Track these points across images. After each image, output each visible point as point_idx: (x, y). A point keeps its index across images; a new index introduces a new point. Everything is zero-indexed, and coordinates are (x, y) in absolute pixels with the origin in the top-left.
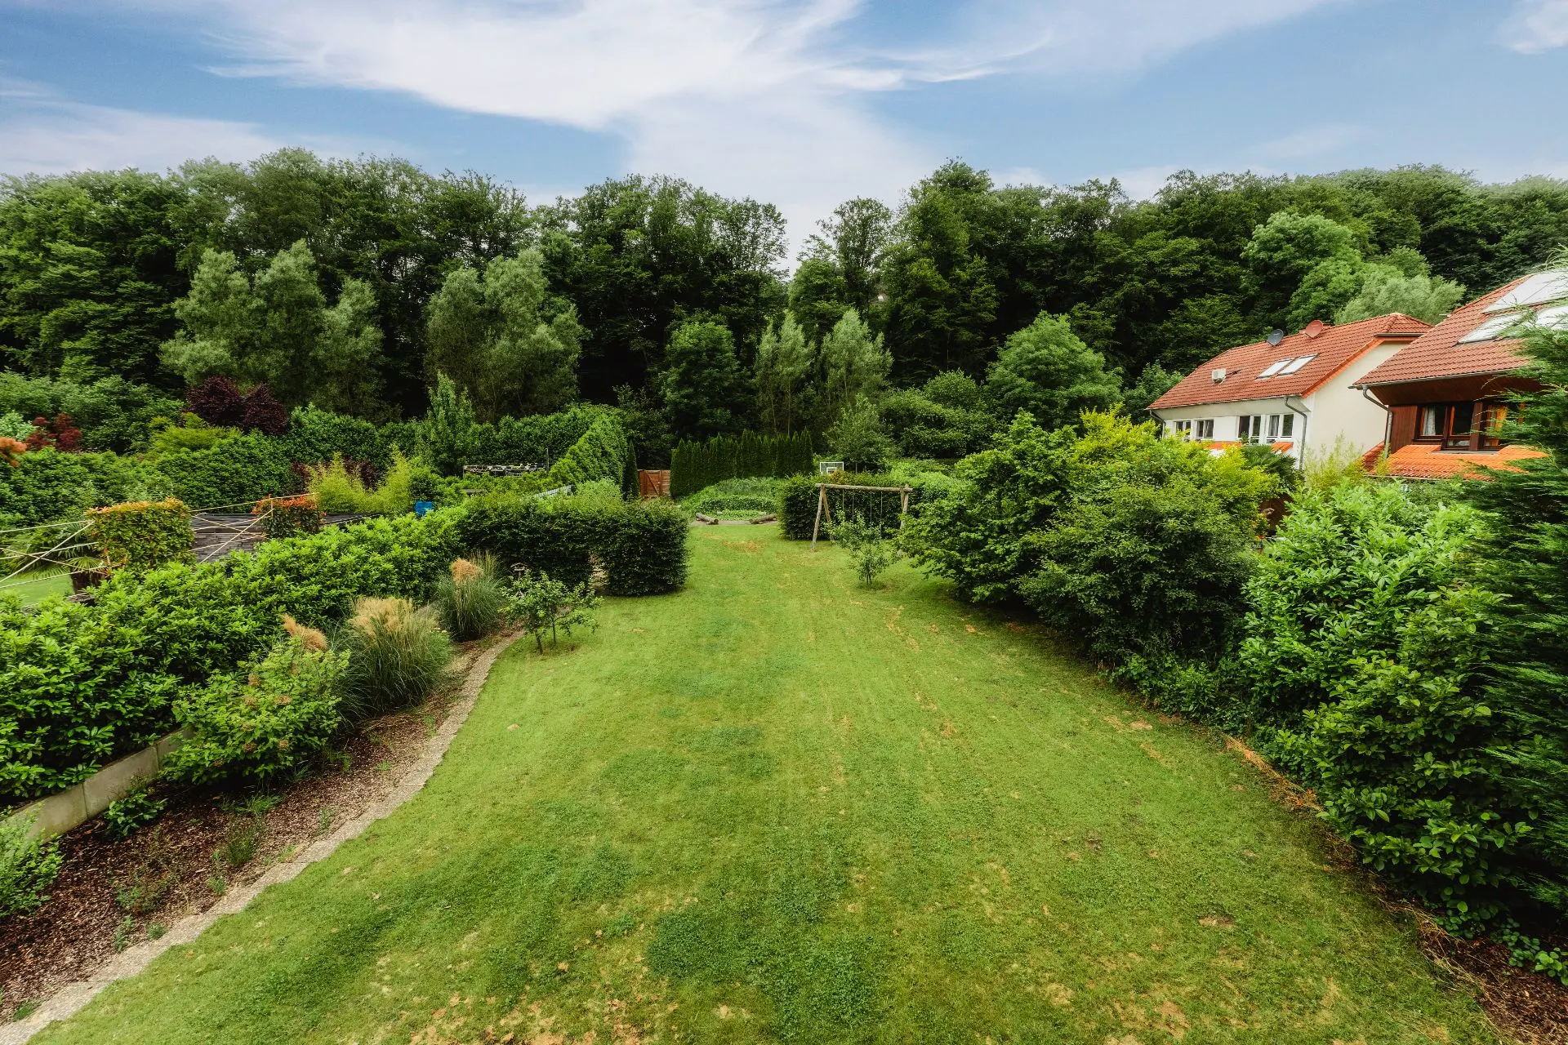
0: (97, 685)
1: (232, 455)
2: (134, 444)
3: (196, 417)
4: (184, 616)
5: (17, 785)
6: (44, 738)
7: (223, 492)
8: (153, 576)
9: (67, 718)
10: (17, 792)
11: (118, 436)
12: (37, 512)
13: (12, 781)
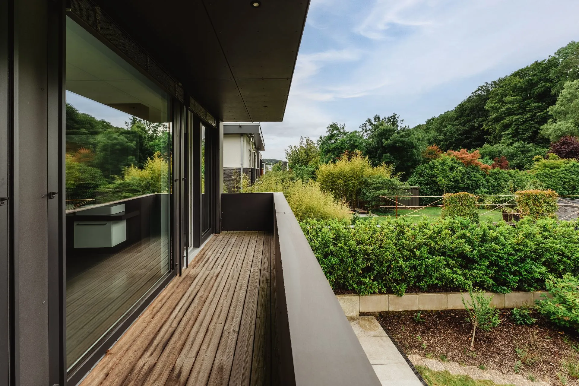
0: (515, 259)
1: (571, 172)
2: (526, 166)
3: (554, 155)
4: (553, 243)
5: (486, 283)
6: (495, 271)
7: (564, 188)
8: (540, 221)
9: (503, 268)
10: (485, 286)
11: (519, 163)
12: (492, 190)
13: (484, 281)
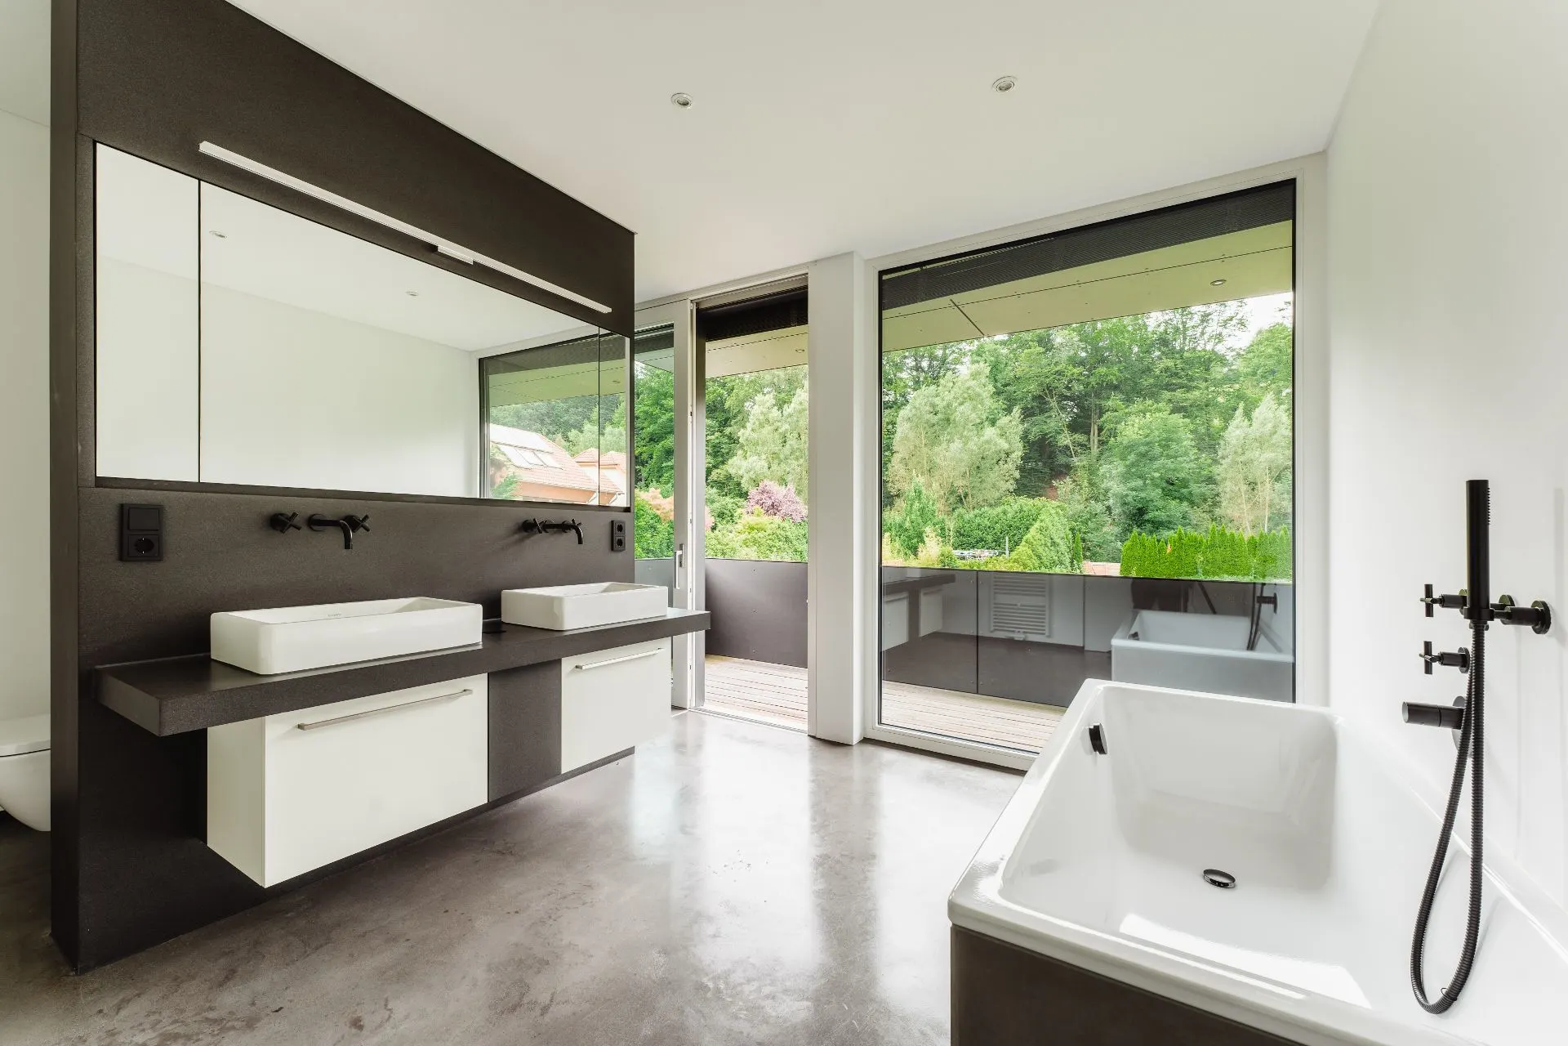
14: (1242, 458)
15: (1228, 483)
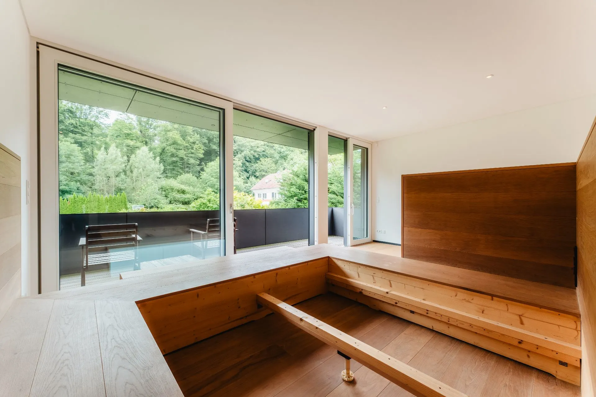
14: (104, 167)
15: (98, 176)
